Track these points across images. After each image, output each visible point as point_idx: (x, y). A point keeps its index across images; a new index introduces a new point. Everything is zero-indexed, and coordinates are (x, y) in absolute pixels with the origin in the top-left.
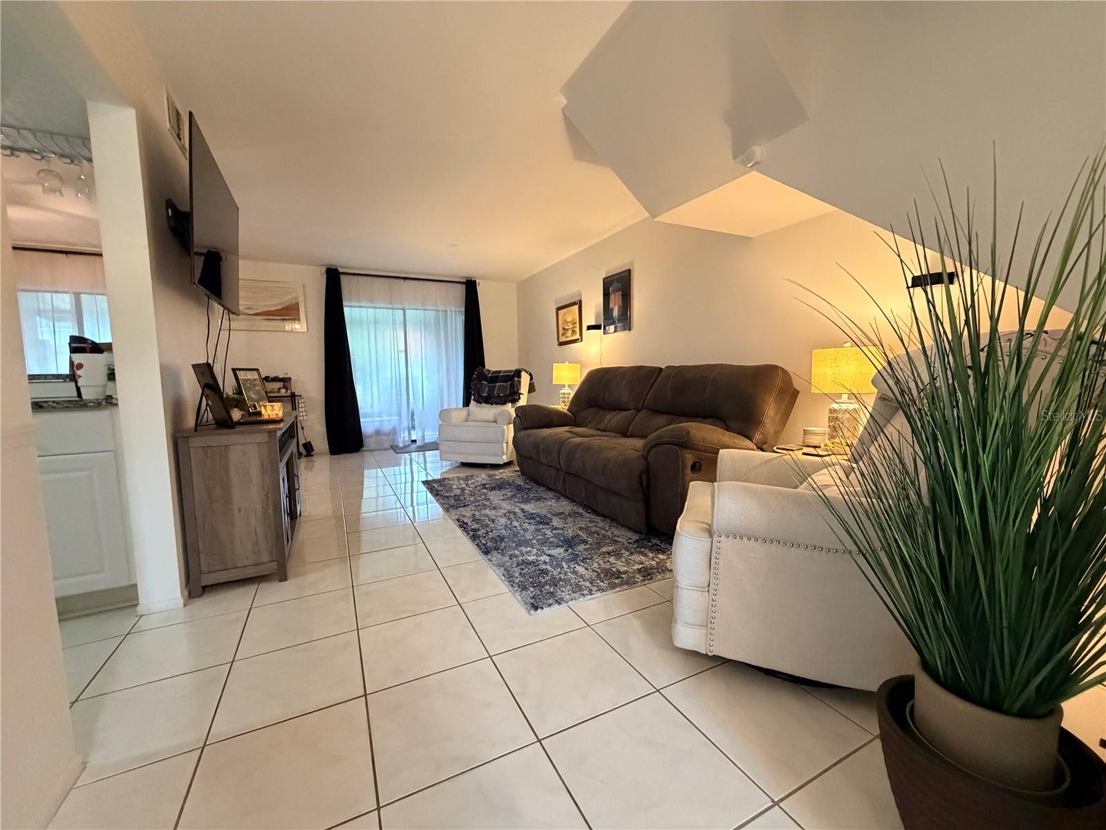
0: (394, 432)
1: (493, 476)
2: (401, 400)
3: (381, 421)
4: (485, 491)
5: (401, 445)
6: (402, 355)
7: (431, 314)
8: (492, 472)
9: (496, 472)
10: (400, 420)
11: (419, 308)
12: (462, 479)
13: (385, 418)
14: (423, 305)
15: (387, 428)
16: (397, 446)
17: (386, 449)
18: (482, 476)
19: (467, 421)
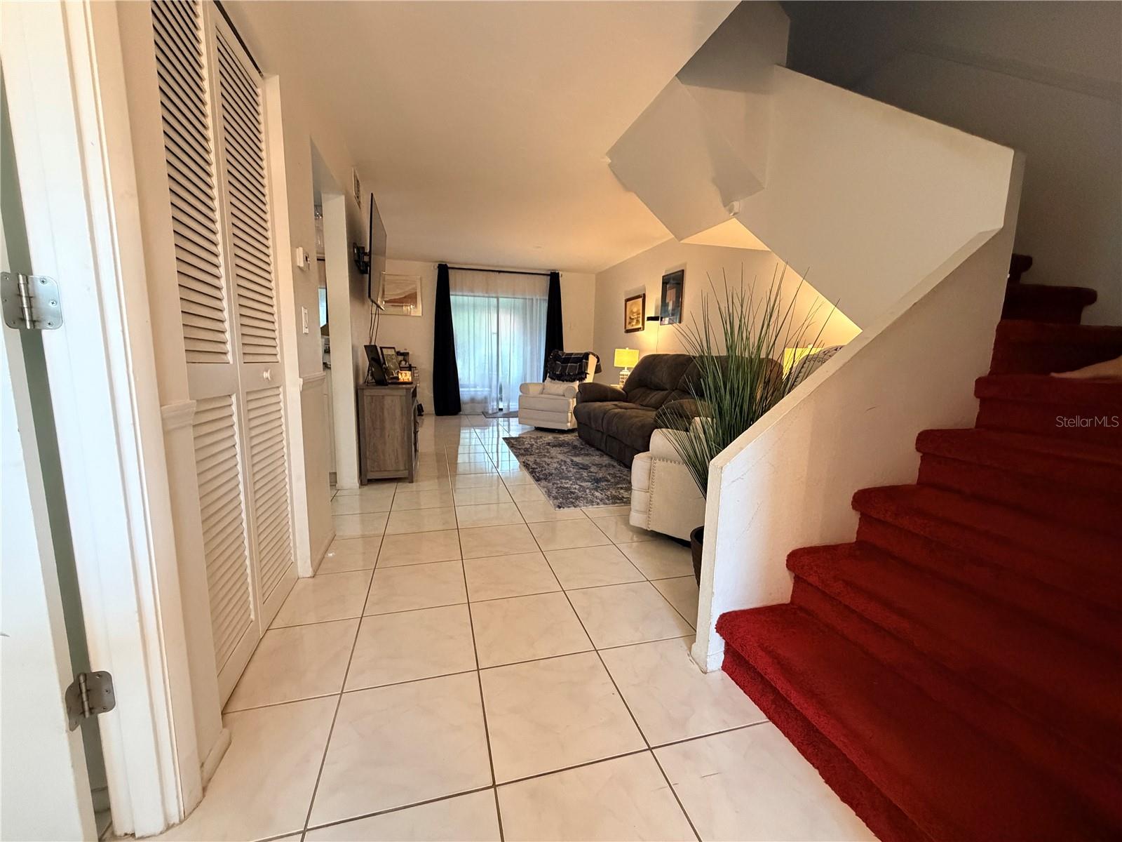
0: (485, 401)
1: (557, 438)
2: (492, 374)
3: (475, 391)
4: (549, 447)
5: (490, 412)
6: (495, 337)
7: (519, 302)
8: (558, 436)
9: (561, 436)
10: (491, 391)
11: (510, 296)
12: (533, 438)
13: (478, 389)
14: (514, 294)
15: (480, 396)
16: (487, 413)
17: (479, 415)
18: (549, 437)
19: (542, 394)
